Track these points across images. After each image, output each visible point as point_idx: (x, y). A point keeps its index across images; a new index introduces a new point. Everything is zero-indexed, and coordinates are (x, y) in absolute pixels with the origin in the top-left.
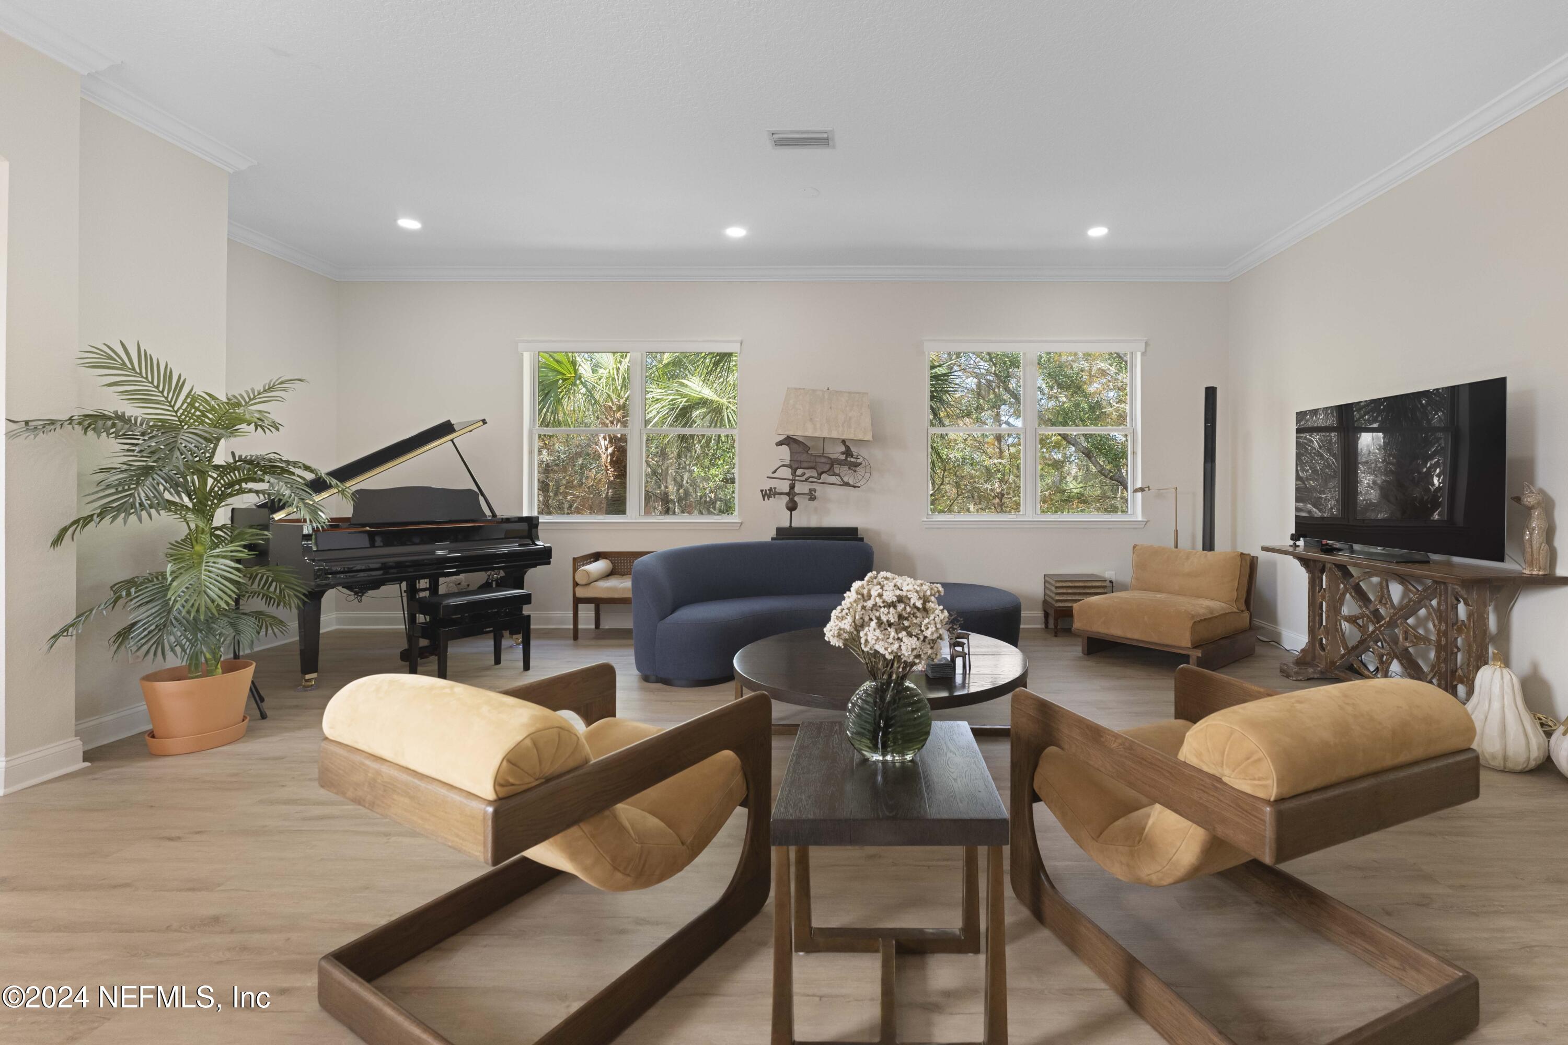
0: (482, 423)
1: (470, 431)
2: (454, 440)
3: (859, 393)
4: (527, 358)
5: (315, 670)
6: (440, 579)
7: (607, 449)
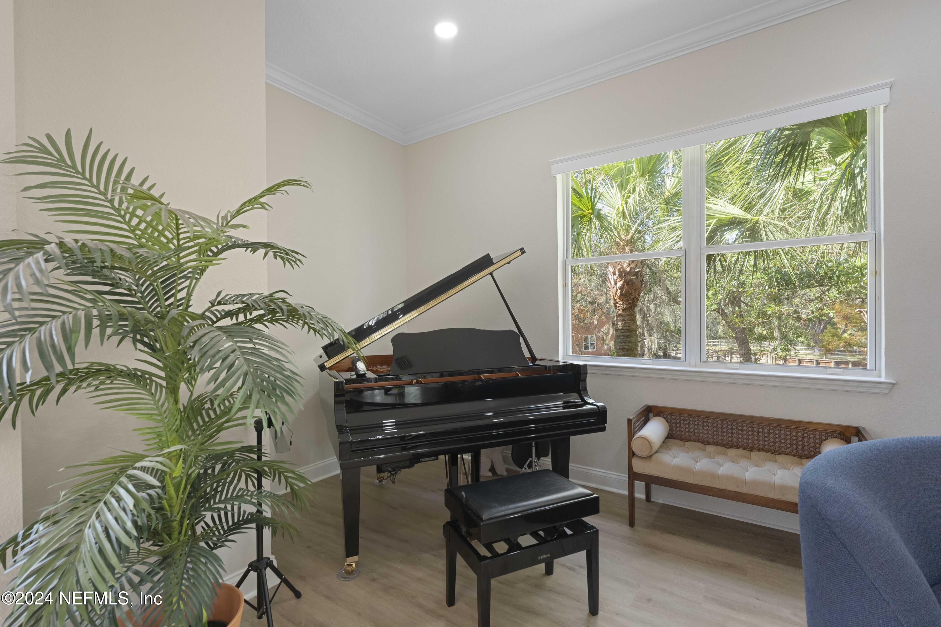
0: (520, 253)
1: (509, 263)
2: (494, 274)
5: (356, 554)
6: (481, 450)
7: (616, 284)
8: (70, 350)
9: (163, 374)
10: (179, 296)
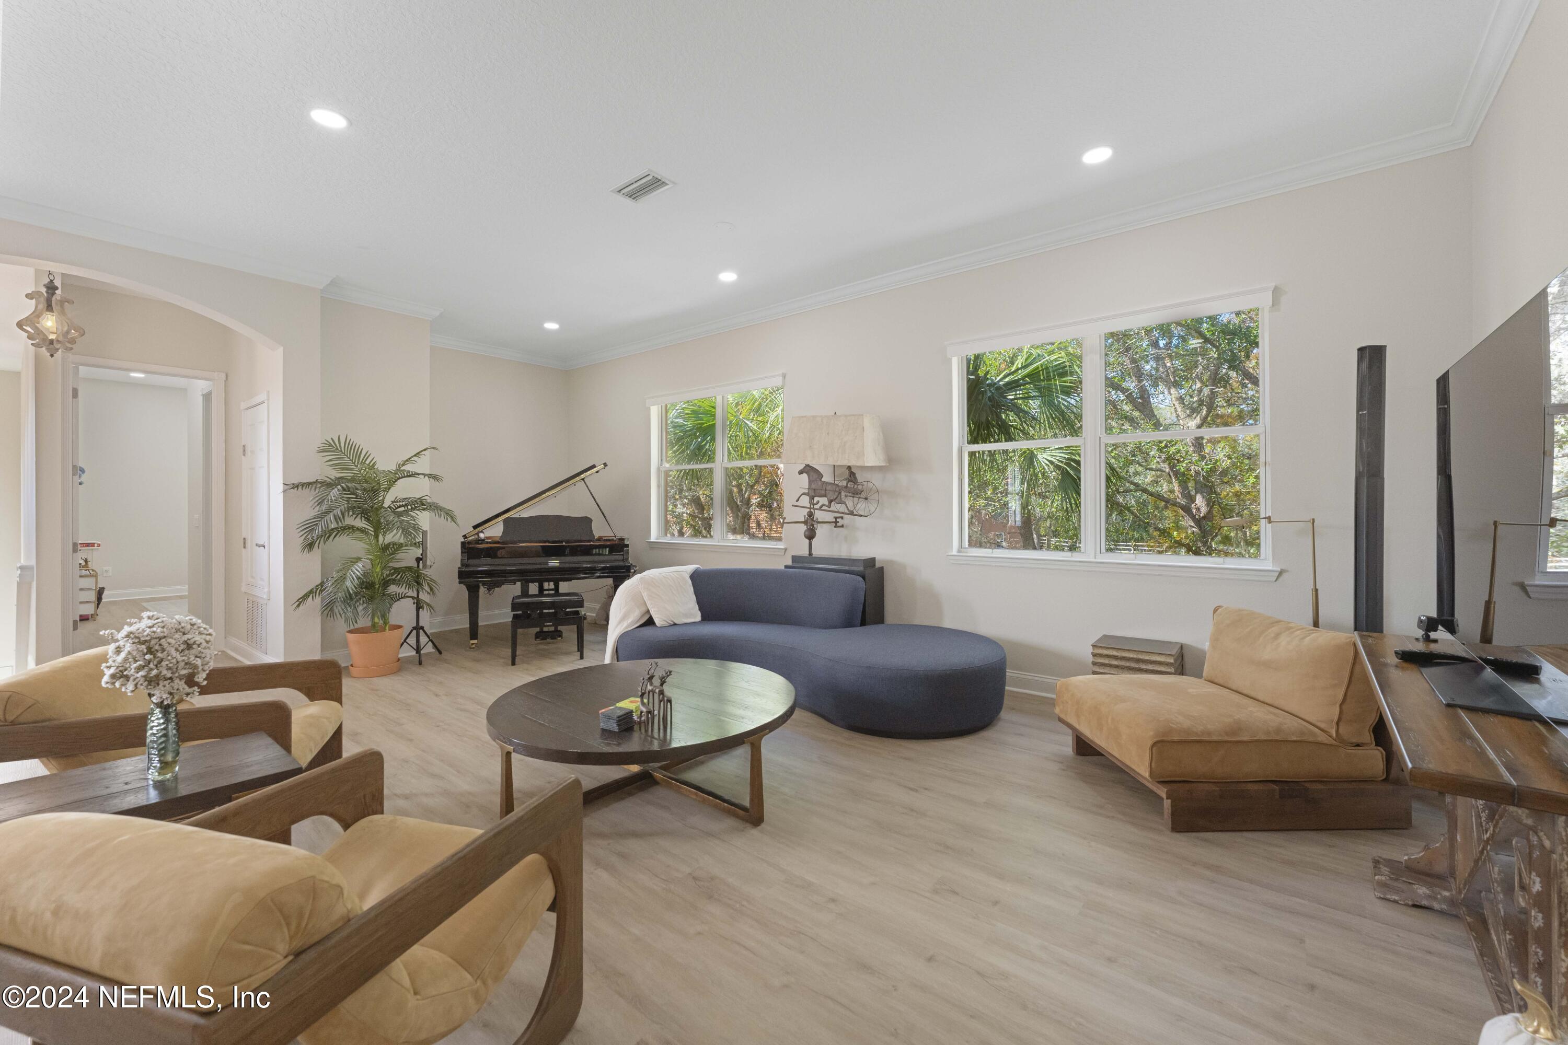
0: (603, 465)
1: (597, 472)
2: (585, 480)
3: (853, 415)
4: (655, 413)
5: (476, 638)
8: (343, 518)
9: (372, 530)
10: (380, 499)
